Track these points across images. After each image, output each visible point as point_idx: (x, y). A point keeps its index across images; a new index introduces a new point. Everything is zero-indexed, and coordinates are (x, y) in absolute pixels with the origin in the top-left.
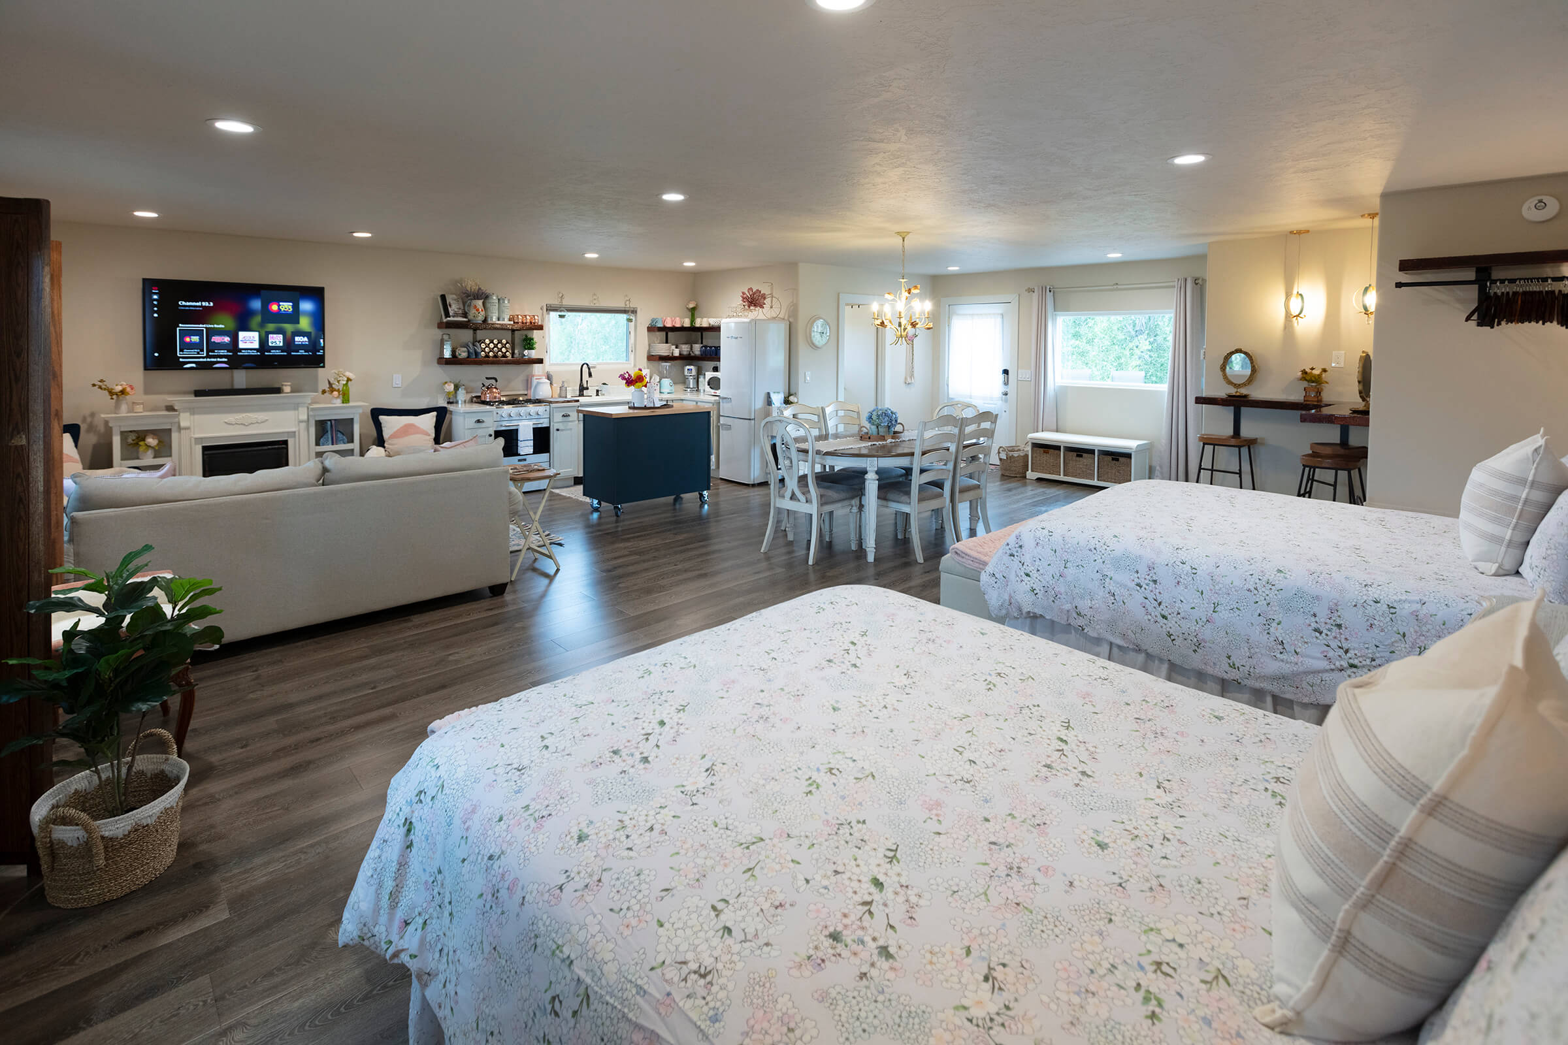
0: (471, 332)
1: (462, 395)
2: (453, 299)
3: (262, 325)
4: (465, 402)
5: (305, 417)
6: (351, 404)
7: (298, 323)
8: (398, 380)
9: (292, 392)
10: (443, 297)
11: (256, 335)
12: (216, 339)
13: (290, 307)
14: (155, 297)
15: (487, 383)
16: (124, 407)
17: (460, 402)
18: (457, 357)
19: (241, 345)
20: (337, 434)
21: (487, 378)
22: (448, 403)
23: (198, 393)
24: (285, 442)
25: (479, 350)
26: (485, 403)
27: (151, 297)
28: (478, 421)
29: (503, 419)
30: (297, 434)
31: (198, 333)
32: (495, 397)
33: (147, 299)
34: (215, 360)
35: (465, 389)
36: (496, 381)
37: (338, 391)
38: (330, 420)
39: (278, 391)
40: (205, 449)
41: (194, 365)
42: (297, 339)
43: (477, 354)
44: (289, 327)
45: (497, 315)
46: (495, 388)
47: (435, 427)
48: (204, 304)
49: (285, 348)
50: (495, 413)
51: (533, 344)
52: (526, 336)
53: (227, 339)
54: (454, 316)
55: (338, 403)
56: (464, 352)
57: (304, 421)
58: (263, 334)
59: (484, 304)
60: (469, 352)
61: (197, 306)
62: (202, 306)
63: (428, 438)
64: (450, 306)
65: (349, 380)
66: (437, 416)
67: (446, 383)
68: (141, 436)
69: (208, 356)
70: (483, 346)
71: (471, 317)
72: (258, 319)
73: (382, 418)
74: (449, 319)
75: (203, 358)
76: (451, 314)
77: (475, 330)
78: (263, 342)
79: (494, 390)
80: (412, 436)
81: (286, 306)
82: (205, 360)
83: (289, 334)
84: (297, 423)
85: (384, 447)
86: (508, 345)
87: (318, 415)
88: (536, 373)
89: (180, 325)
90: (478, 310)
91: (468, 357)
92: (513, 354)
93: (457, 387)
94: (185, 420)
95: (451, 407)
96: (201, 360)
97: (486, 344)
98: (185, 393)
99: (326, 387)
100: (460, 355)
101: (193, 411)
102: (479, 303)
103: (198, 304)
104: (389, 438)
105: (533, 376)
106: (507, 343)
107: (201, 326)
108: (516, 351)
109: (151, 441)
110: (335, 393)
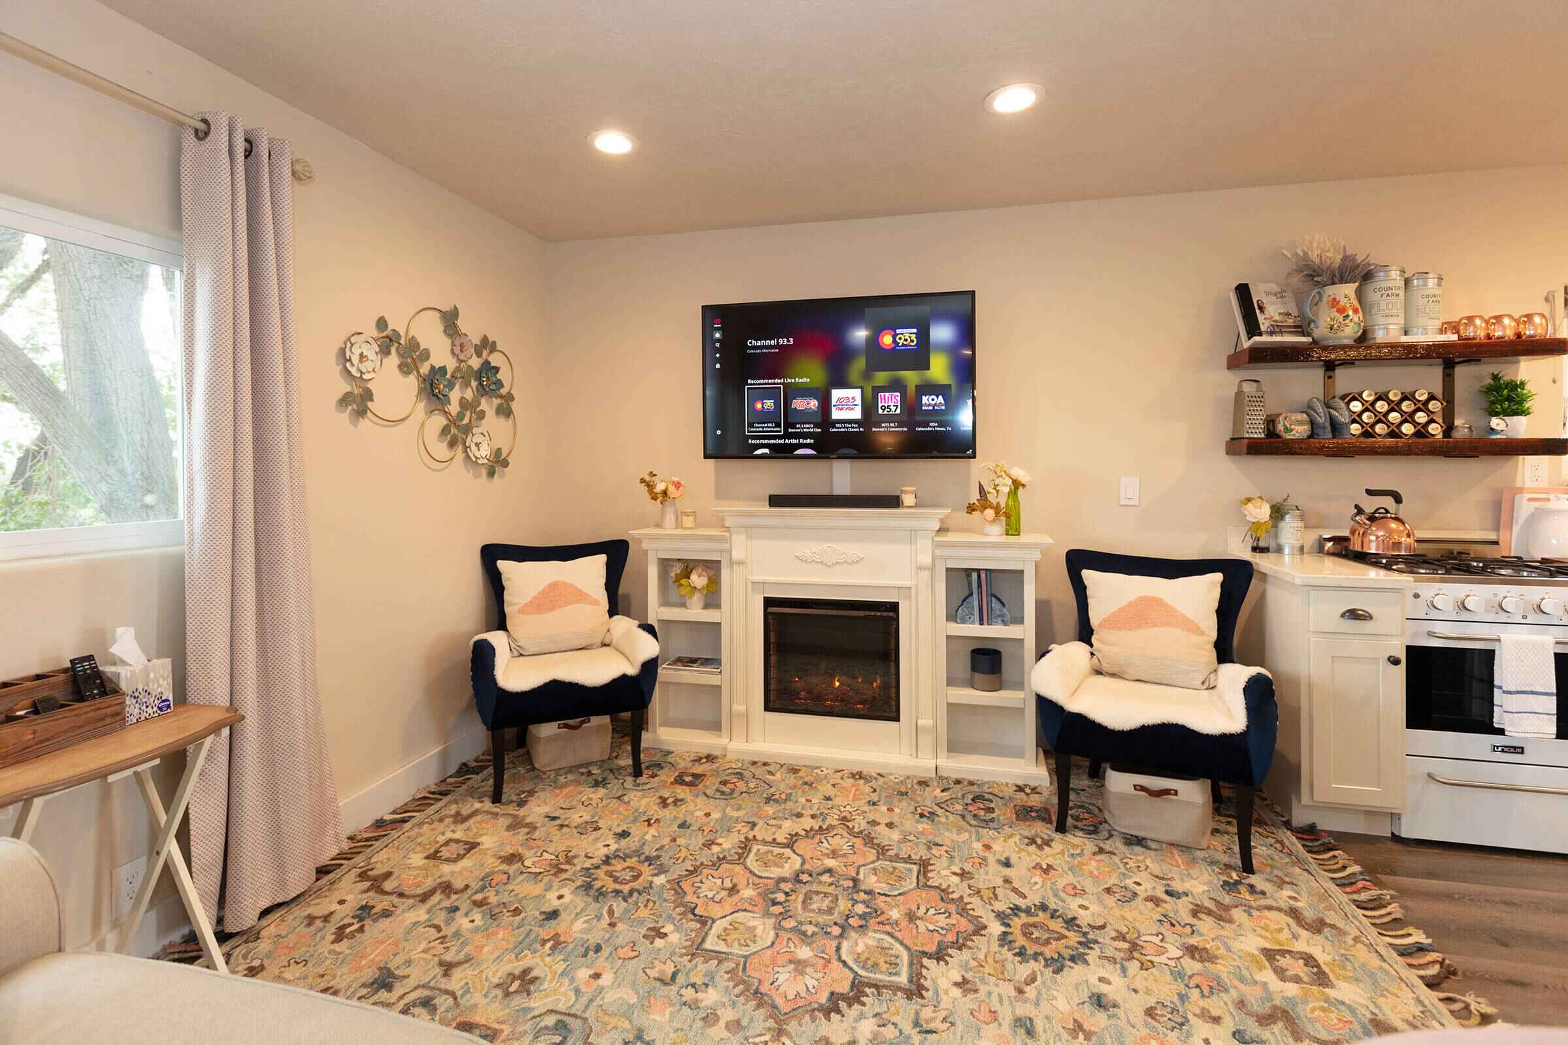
0: (1319, 374)
1: (1290, 532)
2: (1268, 293)
3: (867, 375)
4: (1302, 548)
5: (926, 560)
6: (1024, 538)
7: (929, 369)
8: (1130, 489)
9: (917, 506)
10: (1243, 291)
11: (856, 394)
12: (798, 404)
13: (913, 336)
14: (718, 335)
15: (1370, 505)
16: (670, 518)
17: (1287, 550)
18: (1279, 436)
19: (836, 415)
20: (989, 603)
21: (1370, 492)
22: (1255, 549)
23: (776, 501)
24: (894, 607)
25: (1344, 418)
26: (1362, 557)
27: (712, 335)
28: (1353, 614)
29: (1434, 614)
30: (913, 591)
31: (771, 393)
32: (1397, 545)
33: (708, 338)
34: (795, 441)
35: (1302, 518)
36: (1398, 499)
37: (997, 509)
38: (978, 571)
39: (893, 502)
40: (769, 602)
41: (766, 451)
42: (925, 399)
43: (1336, 428)
44: (911, 377)
45: (1401, 320)
46: (1397, 519)
47: (1218, 611)
48: (781, 341)
49: (905, 418)
50: (1409, 595)
51: (1521, 402)
52: (1495, 377)
53: (813, 404)
54: (1271, 333)
55: (995, 532)
56: (1300, 423)
57: (926, 568)
58: (869, 391)
59: (1359, 294)
60: (1312, 423)
61: (771, 347)
62: (777, 346)
63: (1201, 639)
64: (1261, 309)
65: (1017, 484)
66: (1223, 585)
67: (1249, 500)
68: (688, 567)
69: (787, 435)
70: (1356, 406)
71: (1320, 331)
72: (860, 364)
73: (1088, 575)
74: (1257, 339)
75: (780, 437)
76: (1263, 328)
77: (1330, 366)
78: (869, 408)
79: (1393, 525)
80: (1155, 630)
81: (908, 336)
82: (782, 441)
83: (911, 390)
84: (914, 570)
85: (1091, 645)
86: (1434, 406)
87: (951, 558)
88: (1529, 484)
89: (749, 381)
90: (1342, 311)
91: (1311, 437)
92: (1449, 430)
93: (1278, 513)
94: (740, 547)
95: (1261, 562)
96: (777, 441)
97: (1363, 402)
98: (756, 499)
99: (975, 497)
100: (1287, 430)
101: (750, 531)
102: (1346, 292)
103: (773, 342)
104: (1100, 625)
105: (1521, 490)
106: (1432, 397)
107: (777, 381)
108: (1458, 422)
109: (698, 580)
110: (990, 513)
